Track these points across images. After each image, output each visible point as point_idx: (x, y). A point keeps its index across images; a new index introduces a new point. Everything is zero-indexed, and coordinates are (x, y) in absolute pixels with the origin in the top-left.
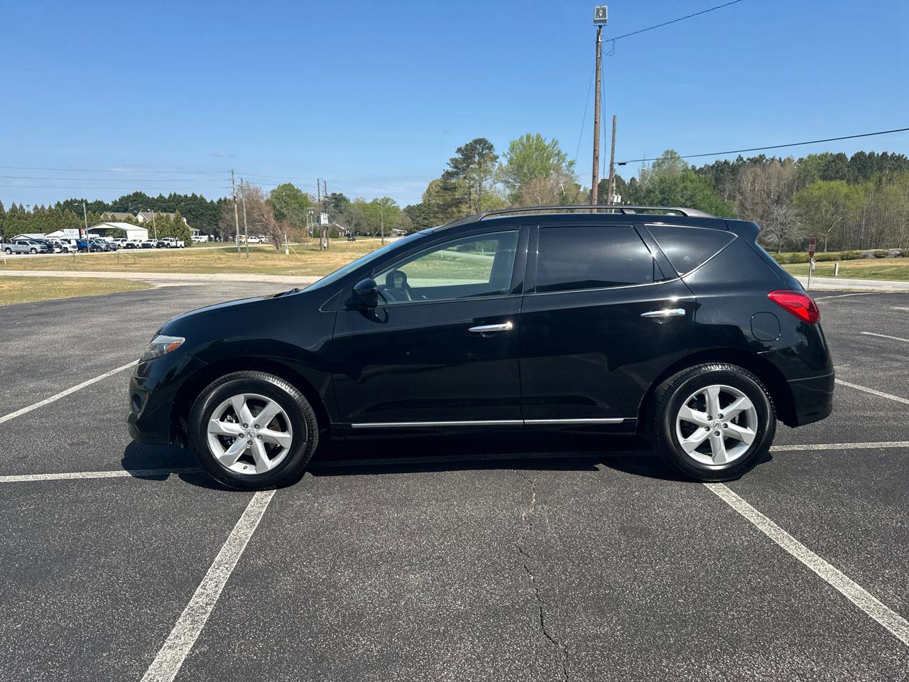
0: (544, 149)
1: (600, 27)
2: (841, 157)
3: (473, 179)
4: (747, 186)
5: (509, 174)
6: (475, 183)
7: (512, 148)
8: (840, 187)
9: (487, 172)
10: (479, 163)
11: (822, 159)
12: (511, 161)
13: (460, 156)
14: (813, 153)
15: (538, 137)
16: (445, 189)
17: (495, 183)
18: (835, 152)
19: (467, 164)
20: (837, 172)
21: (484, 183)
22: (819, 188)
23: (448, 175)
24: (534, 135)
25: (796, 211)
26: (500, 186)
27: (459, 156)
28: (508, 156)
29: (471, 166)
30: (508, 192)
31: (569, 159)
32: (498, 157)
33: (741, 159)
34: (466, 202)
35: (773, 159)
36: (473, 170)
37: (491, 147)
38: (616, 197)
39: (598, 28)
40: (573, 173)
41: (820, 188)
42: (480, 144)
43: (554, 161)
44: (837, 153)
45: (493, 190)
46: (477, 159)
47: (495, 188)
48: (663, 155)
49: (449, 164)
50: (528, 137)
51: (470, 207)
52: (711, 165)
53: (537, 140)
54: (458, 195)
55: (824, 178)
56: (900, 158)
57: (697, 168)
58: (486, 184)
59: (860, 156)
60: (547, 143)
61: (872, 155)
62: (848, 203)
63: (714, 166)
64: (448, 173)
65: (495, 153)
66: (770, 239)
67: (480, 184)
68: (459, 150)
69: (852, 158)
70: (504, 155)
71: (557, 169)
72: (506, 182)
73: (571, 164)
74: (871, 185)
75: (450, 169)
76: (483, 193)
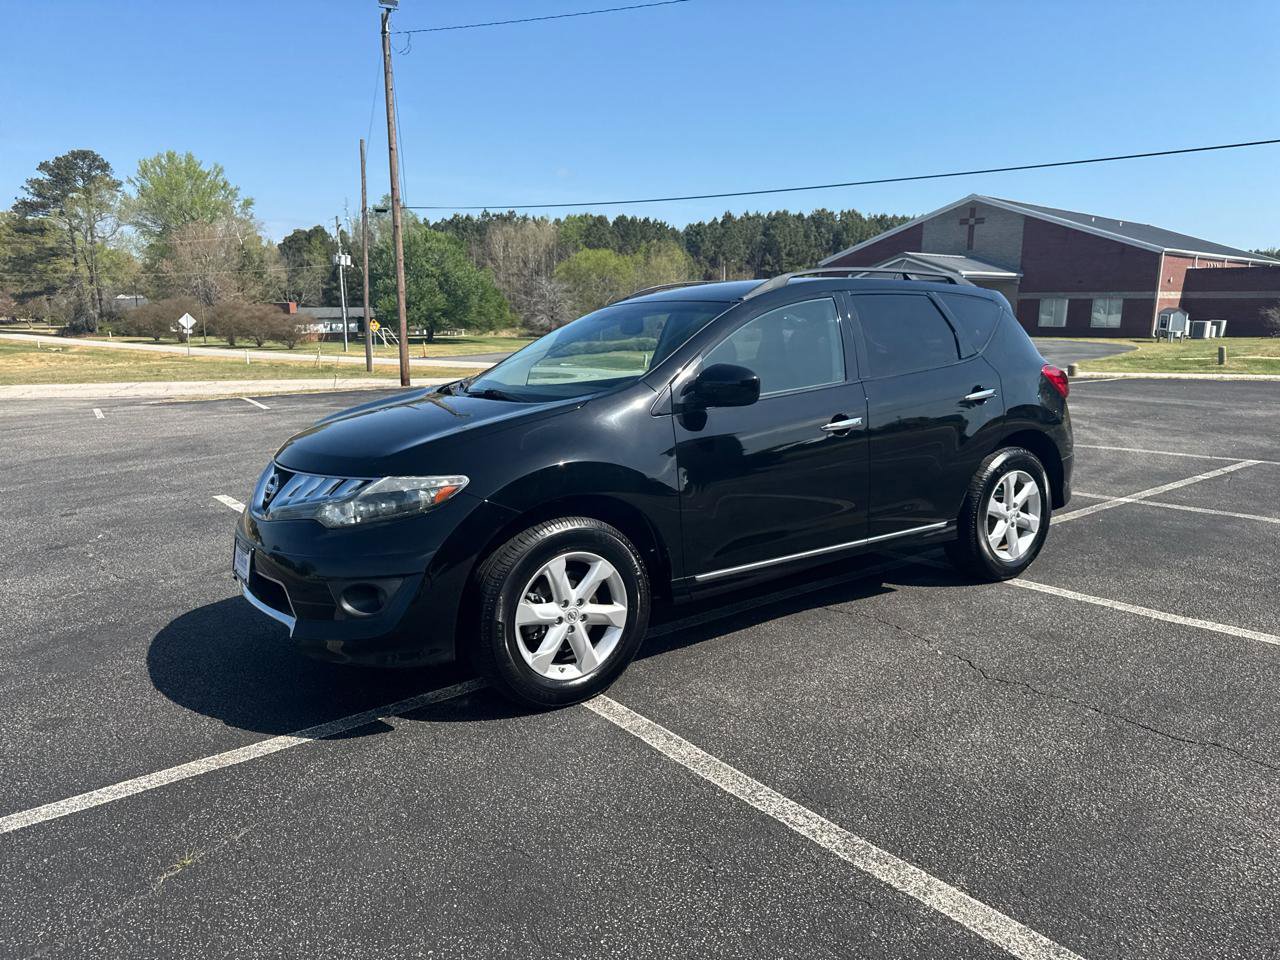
0: (202, 176)
1: (389, 10)
2: (601, 220)
3: (76, 216)
4: (498, 250)
5: (144, 213)
6: (80, 223)
7: (144, 172)
8: (608, 257)
9: (102, 206)
10: (87, 191)
11: (582, 222)
12: (143, 191)
13: (47, 177)
14: (572, 214)
15: (190, 158)
16: (22, 229)
17: (119, 226)
18: (596, 214)
19: (63, 191)
20: (600, 239)
21: (99, 225)
22: (586, 257)
23: (25, 207)
24: (181, 155)
25: (565, 286)
26: (128, 230)
27: (44, 176)
28: (138, 183)
29: (70, 195)
30: (144, 242)
31: (242, 195)
32: (120, 184)
33: (488, 214)
34: (68, 255)
35: (525, 218)
36: (75, 202)
37: (105, 167)
38: (343, 257)
39: (384, 11)
40: (251, 217)
41: (587, 259)
42: (83, 160)
43: (220, 196)
44: (597, 215)
45: (119, 236)
46: (80, 183)
47: (122, 234)
48: (383, 201)
49: (26, 189)
50: (171, 157)
51: (76, 264)
52: (448, 219)
53: (188, 163)
54: (50, 243)
55: (590, 246)
56: (662, 226)
57: (431, 224)
58: (104, 226)
59: (621, 220)
60: (205, 168)
61: (633, 220)
62: (617, 277)
63: (452, 220)
64: (24, 203)
65: (114, 177)
66: (539, 321)
67: (92, 228)
68: (43, 166)
69: (614, 223)
70: (130, 181)
71: (226, 209)
72: (137, 224)
73: (248, 203)
74: (640, 257)
75: (29, 198)
76: (97, 239)
